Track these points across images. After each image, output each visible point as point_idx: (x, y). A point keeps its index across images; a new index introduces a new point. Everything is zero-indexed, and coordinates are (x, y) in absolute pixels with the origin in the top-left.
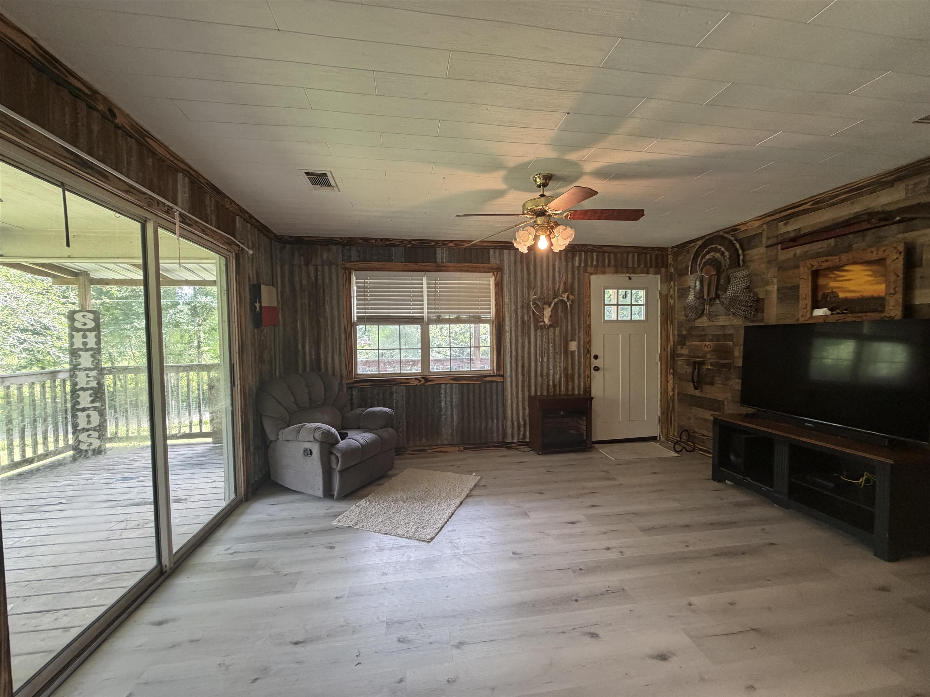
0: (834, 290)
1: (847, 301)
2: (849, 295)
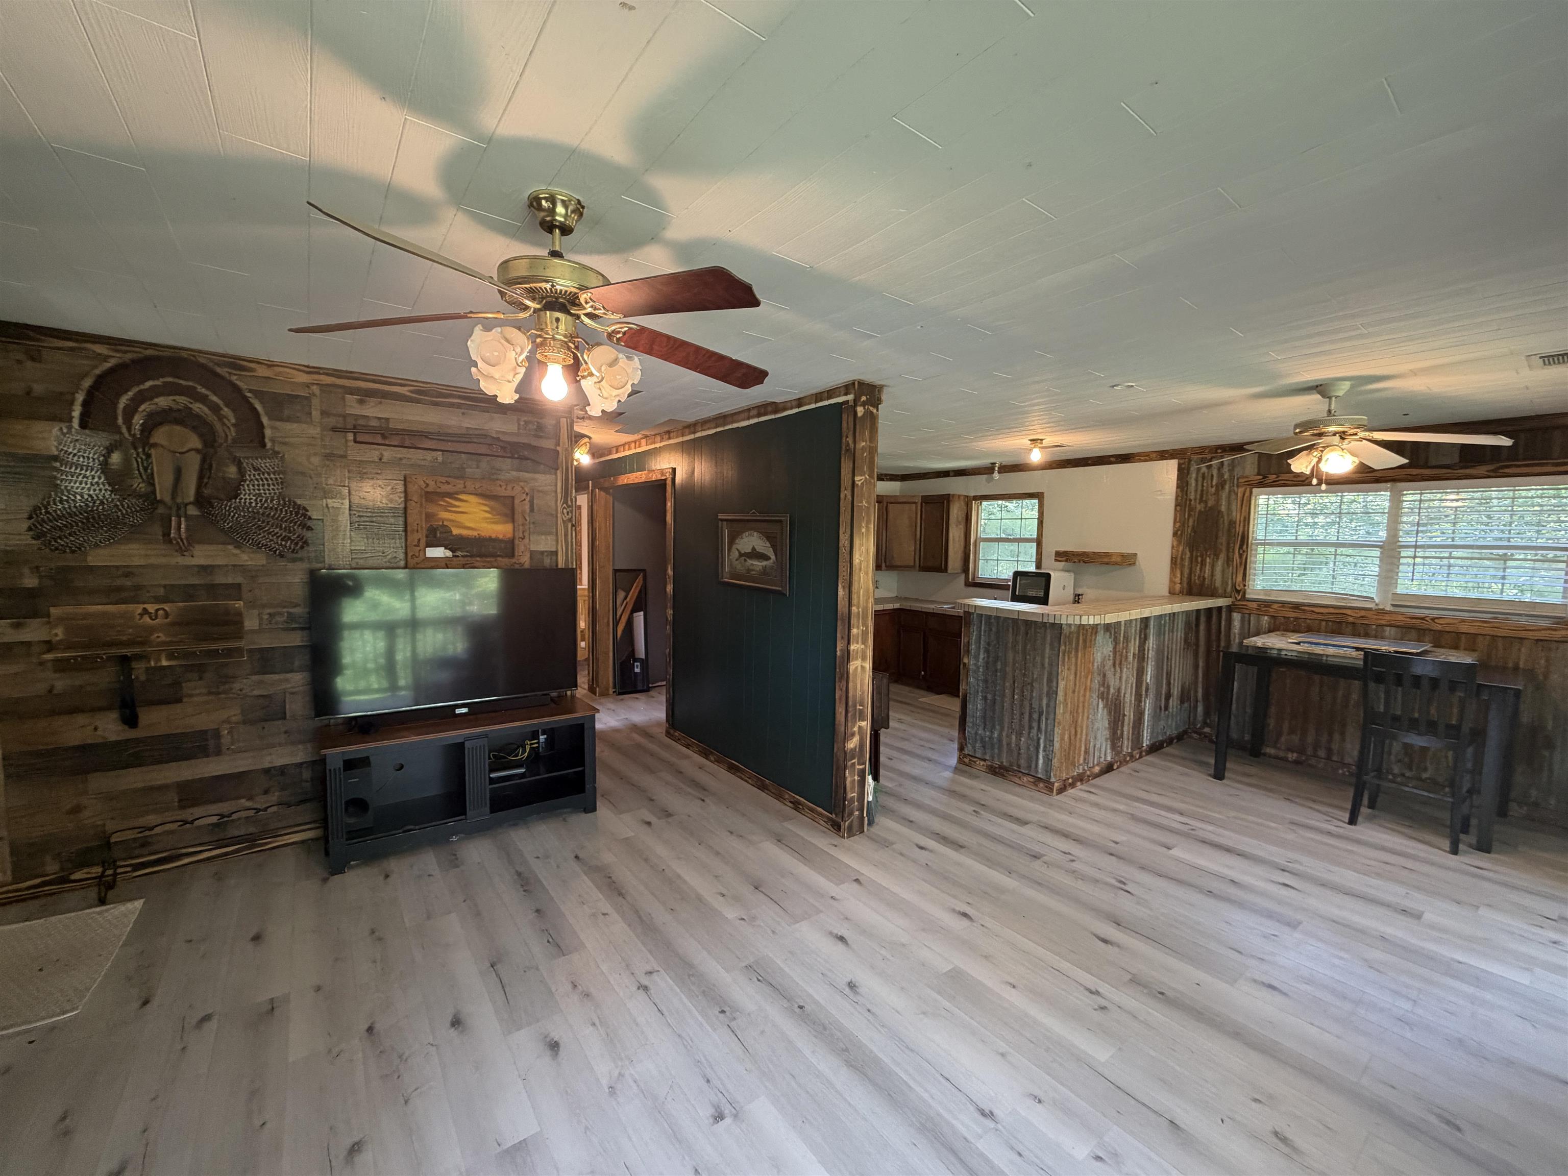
0: (445, 523)
1: (461, 539)
2: (464, 532)
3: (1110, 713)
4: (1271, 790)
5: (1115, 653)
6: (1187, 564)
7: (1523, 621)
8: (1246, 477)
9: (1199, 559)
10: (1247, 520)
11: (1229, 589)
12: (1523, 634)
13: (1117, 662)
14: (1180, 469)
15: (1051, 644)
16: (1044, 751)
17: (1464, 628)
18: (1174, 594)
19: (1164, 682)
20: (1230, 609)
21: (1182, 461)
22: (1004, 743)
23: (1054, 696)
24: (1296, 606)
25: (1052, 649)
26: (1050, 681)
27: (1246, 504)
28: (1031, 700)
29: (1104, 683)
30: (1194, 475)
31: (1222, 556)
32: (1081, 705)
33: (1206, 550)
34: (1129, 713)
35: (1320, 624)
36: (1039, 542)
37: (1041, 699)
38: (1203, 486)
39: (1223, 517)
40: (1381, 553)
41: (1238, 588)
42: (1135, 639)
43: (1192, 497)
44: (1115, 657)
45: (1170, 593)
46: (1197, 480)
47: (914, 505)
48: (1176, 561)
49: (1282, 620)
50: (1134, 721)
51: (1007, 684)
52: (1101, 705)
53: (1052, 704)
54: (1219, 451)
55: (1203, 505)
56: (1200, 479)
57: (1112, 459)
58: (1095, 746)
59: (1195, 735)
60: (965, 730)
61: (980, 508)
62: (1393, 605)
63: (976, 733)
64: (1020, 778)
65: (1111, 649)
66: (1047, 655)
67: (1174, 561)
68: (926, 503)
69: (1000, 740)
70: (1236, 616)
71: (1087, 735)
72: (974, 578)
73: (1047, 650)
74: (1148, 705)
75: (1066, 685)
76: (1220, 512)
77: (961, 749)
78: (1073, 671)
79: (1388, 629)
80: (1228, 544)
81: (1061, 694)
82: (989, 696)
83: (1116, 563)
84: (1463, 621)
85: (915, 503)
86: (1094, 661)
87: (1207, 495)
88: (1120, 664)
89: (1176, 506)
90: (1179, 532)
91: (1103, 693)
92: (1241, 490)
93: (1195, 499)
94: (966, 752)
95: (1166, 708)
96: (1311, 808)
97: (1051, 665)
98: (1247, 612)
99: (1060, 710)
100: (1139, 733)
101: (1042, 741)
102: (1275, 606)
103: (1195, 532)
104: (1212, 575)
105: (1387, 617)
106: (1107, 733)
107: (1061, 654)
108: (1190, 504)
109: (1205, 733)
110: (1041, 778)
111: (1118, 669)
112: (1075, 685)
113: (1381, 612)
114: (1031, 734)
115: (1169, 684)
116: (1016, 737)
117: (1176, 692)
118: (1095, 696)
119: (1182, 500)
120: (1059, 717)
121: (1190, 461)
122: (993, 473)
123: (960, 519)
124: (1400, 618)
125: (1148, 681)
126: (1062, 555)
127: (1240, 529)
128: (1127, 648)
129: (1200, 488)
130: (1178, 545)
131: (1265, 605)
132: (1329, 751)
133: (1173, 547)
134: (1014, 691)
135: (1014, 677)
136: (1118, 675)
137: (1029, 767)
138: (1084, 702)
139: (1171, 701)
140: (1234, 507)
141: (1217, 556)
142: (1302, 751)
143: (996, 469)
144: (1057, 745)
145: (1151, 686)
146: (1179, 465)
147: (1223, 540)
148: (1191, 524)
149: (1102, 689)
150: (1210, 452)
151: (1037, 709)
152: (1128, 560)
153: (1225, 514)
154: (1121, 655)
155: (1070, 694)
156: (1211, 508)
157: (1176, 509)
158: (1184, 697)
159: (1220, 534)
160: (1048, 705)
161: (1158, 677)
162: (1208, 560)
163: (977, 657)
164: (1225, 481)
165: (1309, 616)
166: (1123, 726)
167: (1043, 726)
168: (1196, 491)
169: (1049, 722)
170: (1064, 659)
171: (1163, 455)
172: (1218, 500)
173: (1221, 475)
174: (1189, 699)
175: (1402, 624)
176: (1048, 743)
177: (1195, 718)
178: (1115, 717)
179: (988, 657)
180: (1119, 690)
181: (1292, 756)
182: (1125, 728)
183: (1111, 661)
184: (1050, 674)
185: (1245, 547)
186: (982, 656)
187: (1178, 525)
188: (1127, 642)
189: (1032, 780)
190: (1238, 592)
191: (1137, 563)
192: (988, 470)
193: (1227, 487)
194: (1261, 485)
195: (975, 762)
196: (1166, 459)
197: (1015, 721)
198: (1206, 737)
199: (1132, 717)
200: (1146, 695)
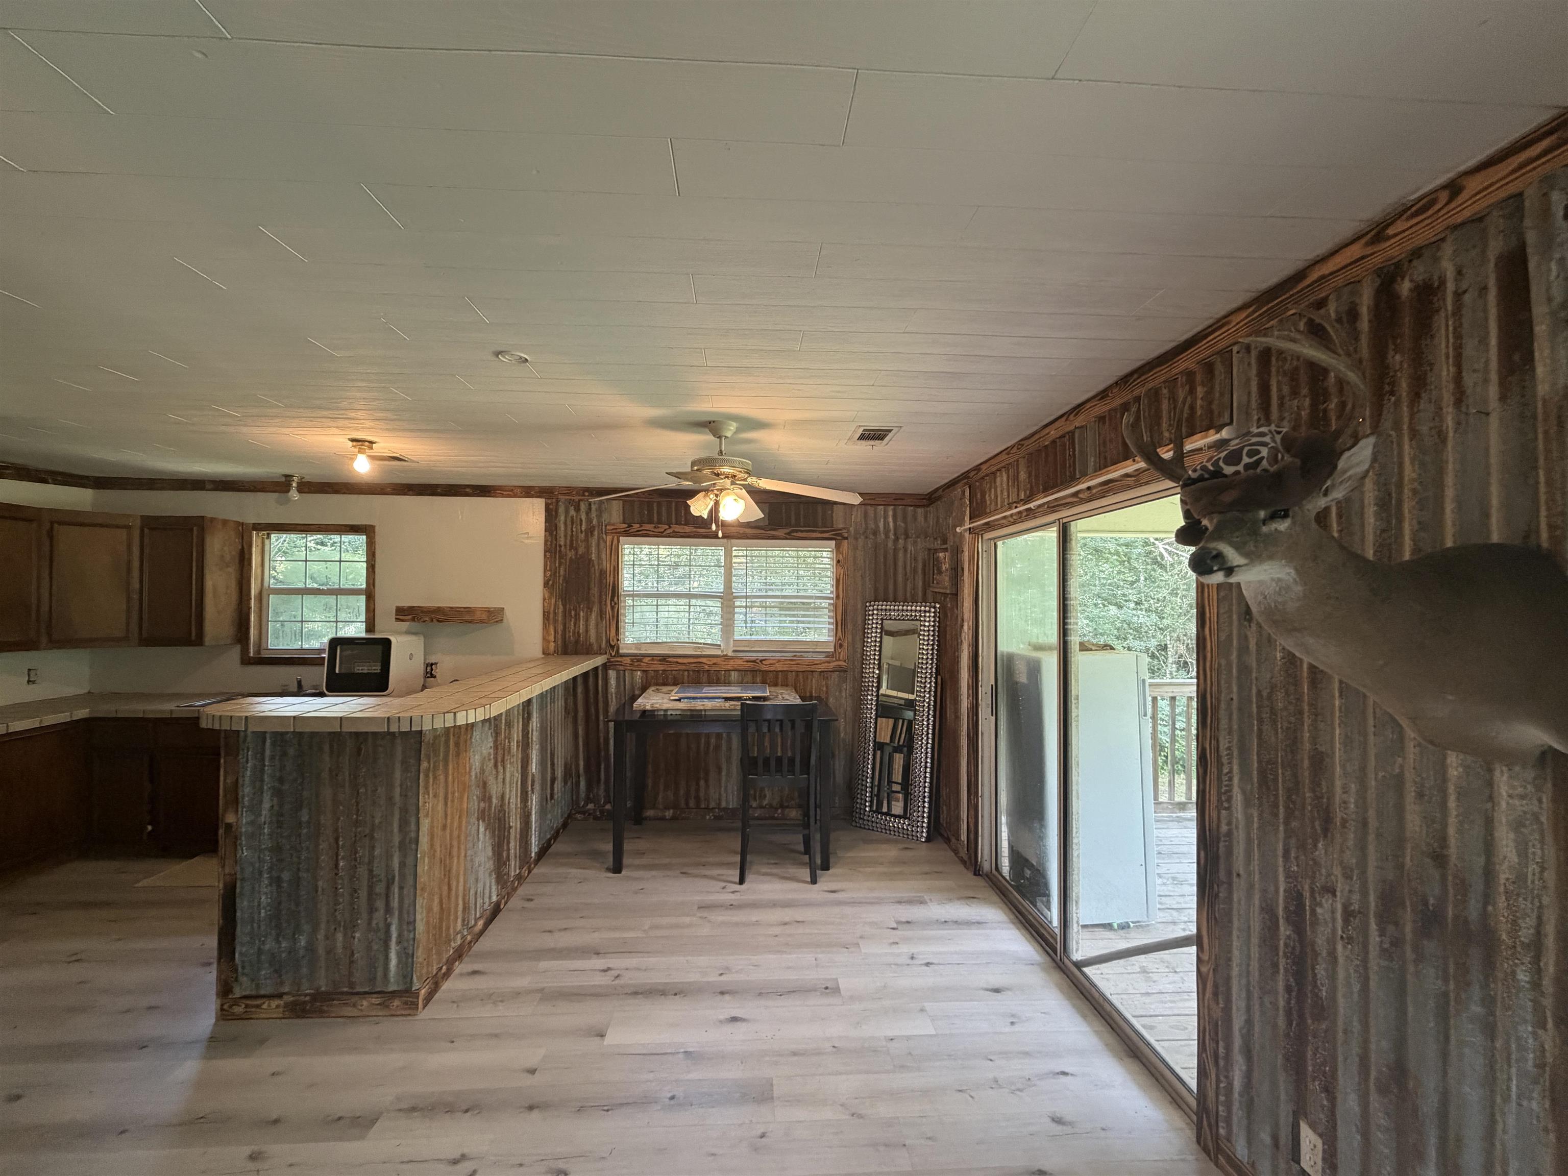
3: (493, 836)
4: (666, 867)
5: (496, 748)
6: (560, 619)
7: (810, 657)
8: (613, 525)
9: (573, 613)
10: (616, 570)
11: (603, 645)
12: (813, 668)
13: (499, 759)
14: (548, 510)
15: (404, 762)
16: (399, 942)
17: (779, 667)
18: (549, 654)
19: (549, 764)
20: (606, 667)
21: (549, 501)
22: (321, 951)
23: (413, 846)
24: (664, 658)
25: (406, 770)
26: (404, 823)
27: (615, 553)
28: (371, 862)
29: (486, 797)
30: (562, 518)
31: (596, 609)
32: (455, 843)
33: (579, 604)
34: (515, 823)
35: (683, 675)
36: (370, 594)
37: (389, 856)
38: (572, 531)
39: (593, 566)
40: (722, 603)
41: (613, 644)
42: (518, 722)
43: (562, 543)
44: (496, 754)
45: (544, 653)
46: (565, 524)
47: (124, 533)
48: (548, 616)
49: (652, 673)
50: (521, 829)
51: (323, 846)
52: (482, 829)
53: (410, 861)
54: (587, 494)
55: (573, 552)
56: (569, 523)
57: (468, 490)
58: (476, 893)
59: (579, 816)
60: (233, 953)
61: (267, 542)
62: (734, 651)
63: (260, 952)
64: (354, 1005)
65: (492, 744)
66: (397, 783)
67: (546, 616)
68: (151, 529)
69: (311, 948)
70: (612, 674)
71: (465, 882)
72: (258, 651)
73: (398, 774)
74: (534, 800)
75: (432, 822)
76: (590, 560)
77: (225, 990)
78: (441, 798)
79: (733, 673)
80: (600, 596)
81: (424, 840)
82: (286, 876)
83: (481, 621)
84: (779, 661)
85: (128, 527)
86: (470, 769)
87: (577, 541)
88: (503, 761)
89: (546, 552)
90: (551, 582)
91: (483, 811)
92: (609, 538)
93: (565, 546)
94: (238, 992)
95: (552, 797)
96: (705, 876)
97: (404, 795)
98: (622, 668)
99: (423, 867)
100: (527, 842)
101: (394, 929)
102: (646, 660)
103: (567, 583)
104: (587, 631)
105: (732, 662)
106: (490, 865)
107: (422, 776)
108: (560, 551)
109: (589, 810)
110: (394, 992)
111: (500, 768)
112: (446, 815)
113: (726, 658)
114: (374, 923)
115: (553, 764)
116: (345, 935)
117: (559, 773)
118: (473, 820)
119: (551, 545)
120: (422, 879)
121: (558, 501)
122: (288, 491)
123: (228, 558)
124: (740, 662)
125: (534, 770)
126: (406, 613)
127: (610, 580)
128: (509, 737)
129: (569, 533)
130: (550, 598)
131: (637, 658)
132: (697, 798)
133: (544, 599)
134: (337, 855)
135: (336, 830)
136: (501, 776)
137: (372, 980)
138: (459, 837)
139: (556, 786)
140: (603, 556)
141: (590, 609)
142: (675, 806)
143: (294, 485)
144: (420, 926)
145: (536, 779)
146: (547, 506)
147: (595, 591)
148: (562, 572)
149: (482, 805)
150: (578, 494)
151: (383, 876)
152: (494, 616)
153: (596, 563)
154: (504, 749)
155: (438, 832)
156: (582, 556)
157: (545, 556)
158: (568, 773)
159: (592, 585)
160: (402, 864)
161: (542, 763)
162: (582, 614)
163: (255, 809)
164: (594, 527)
165: (674, 667)
166: (509, 843)
167: (395, 903)
168: (565, 536)
169: (405, 891)
170: (427, 782)
171: (528, 492)
172: (588, 547)
173: (589, 520)
174: (571, 776)
175: (742, 668)
176: (405, 927)
177: (578, 797)
178: (499, 837)
179: (281, 805)
180: (503, 797)
181: (669, 814)
182: (512, 845)
183: (492, 761)
184: (404, 810)
185: (616, 599)
186: (266, 805)
187: (548, 574)
188: (509, 727)
189: (378, 1001)
190: (612, 647)
191: (505, 620)
192: (281, 486)
193: (596, 533)
194: (627, 533)
195: (258, 1006)
196: (532, 497)
197: (341, 906)
198: (590, 814)
199: (518, 826)
200: (532, 790)
